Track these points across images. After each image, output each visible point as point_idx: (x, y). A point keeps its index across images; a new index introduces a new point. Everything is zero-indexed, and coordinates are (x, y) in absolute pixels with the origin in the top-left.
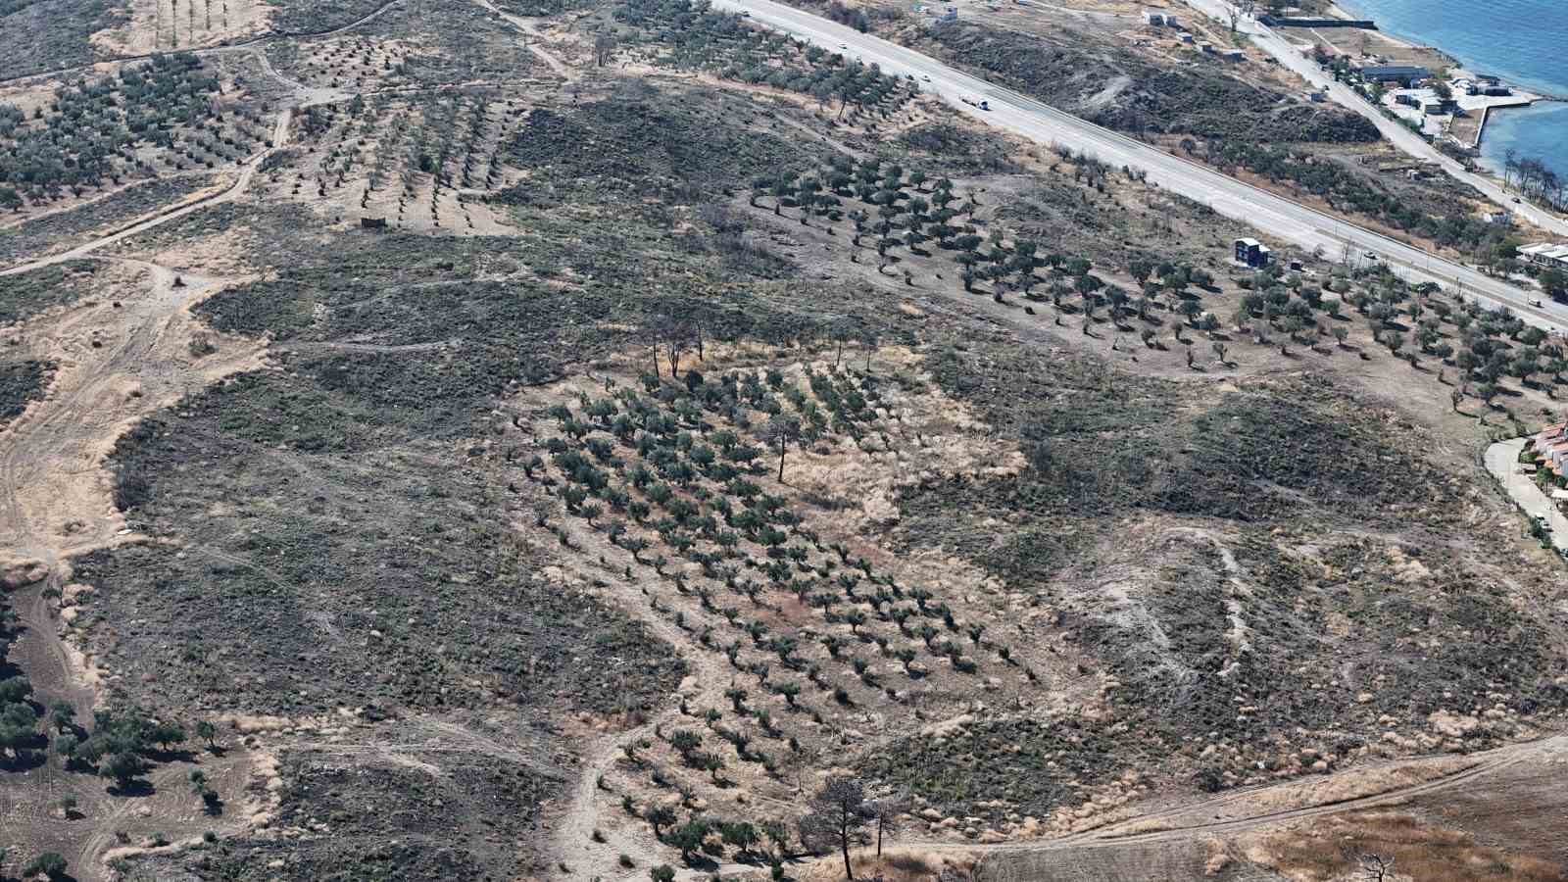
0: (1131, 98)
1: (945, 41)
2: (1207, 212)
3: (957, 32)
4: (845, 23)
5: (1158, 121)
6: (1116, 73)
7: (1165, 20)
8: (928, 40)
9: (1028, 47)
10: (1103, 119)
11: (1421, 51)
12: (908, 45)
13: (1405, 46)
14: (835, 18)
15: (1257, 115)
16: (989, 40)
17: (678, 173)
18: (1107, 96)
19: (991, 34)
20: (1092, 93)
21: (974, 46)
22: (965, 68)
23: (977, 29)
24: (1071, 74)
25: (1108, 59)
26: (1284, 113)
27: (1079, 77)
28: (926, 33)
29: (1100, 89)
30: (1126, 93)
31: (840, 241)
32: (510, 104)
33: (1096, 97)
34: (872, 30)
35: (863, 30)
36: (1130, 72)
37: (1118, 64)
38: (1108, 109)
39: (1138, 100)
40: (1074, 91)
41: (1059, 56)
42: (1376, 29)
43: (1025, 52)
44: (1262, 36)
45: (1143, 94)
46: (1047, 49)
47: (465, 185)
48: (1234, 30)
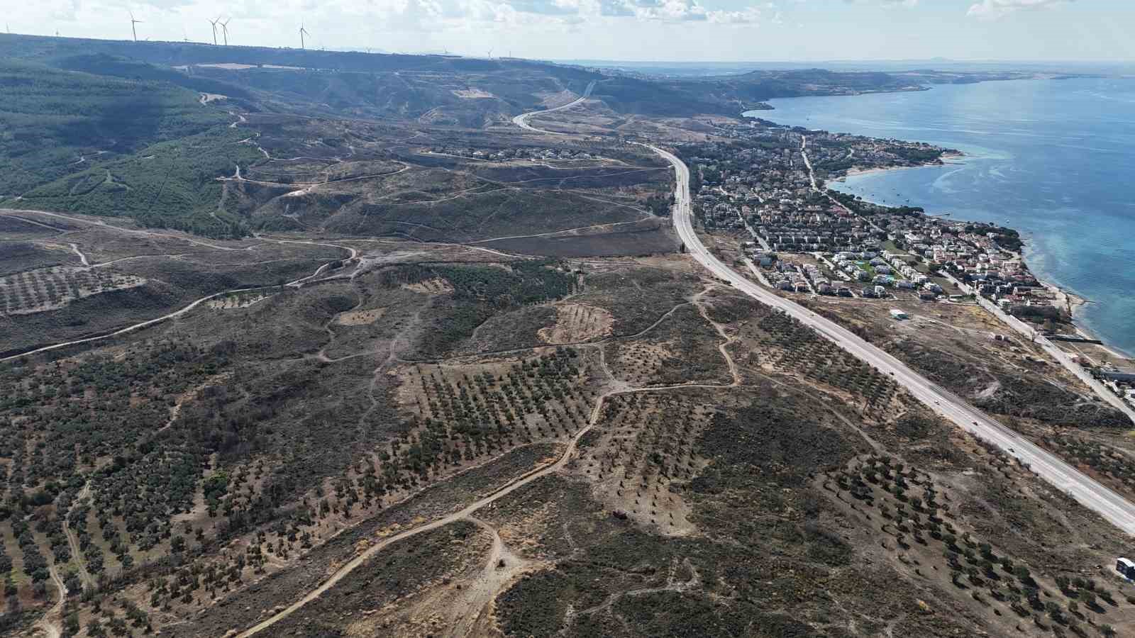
0: (1001, 395)
1: (905, 352)
2: (1073, 504)
3: (912, 348)
4: (858, 335)
5: (1016, 408)
6: (992, 380)
7: (1003, 337)
8: (897, 350)
9: (947, 360)
10: (987, 407)
11: (1130, 361)
12: (888, 352)
13: (1121, 357)
14: (853, 332)
15: (1067, 408)
16: (927, 354)
17: (785, 460)
18: (988, 393)
19: (928, 351)
20: (981, 390)
21: (920, 357)
22: (917, 369)
23: (921, 348)
24: (969, 377)
25: (987, 370)
26: (1081, 407)
27: (973, 379)
28: (897, 346)
29: (985, 388)
30: (999, 392)
31: (873, 525)
32: (705, 407)
33: (983, 392)
34: (871, 342)
35: (867, 341)
36: (999, 379)
37: (993, 374)
38: (990, 400)
39: (1005, 396)
40: (971, 388)
41: (963, 367)
42: (1101, 344)
43: (945, 363)
44: (1047, 346)
45: (1007, 393)
46: (957, 363)
47: (675, 475)
48: (1033, 341)
